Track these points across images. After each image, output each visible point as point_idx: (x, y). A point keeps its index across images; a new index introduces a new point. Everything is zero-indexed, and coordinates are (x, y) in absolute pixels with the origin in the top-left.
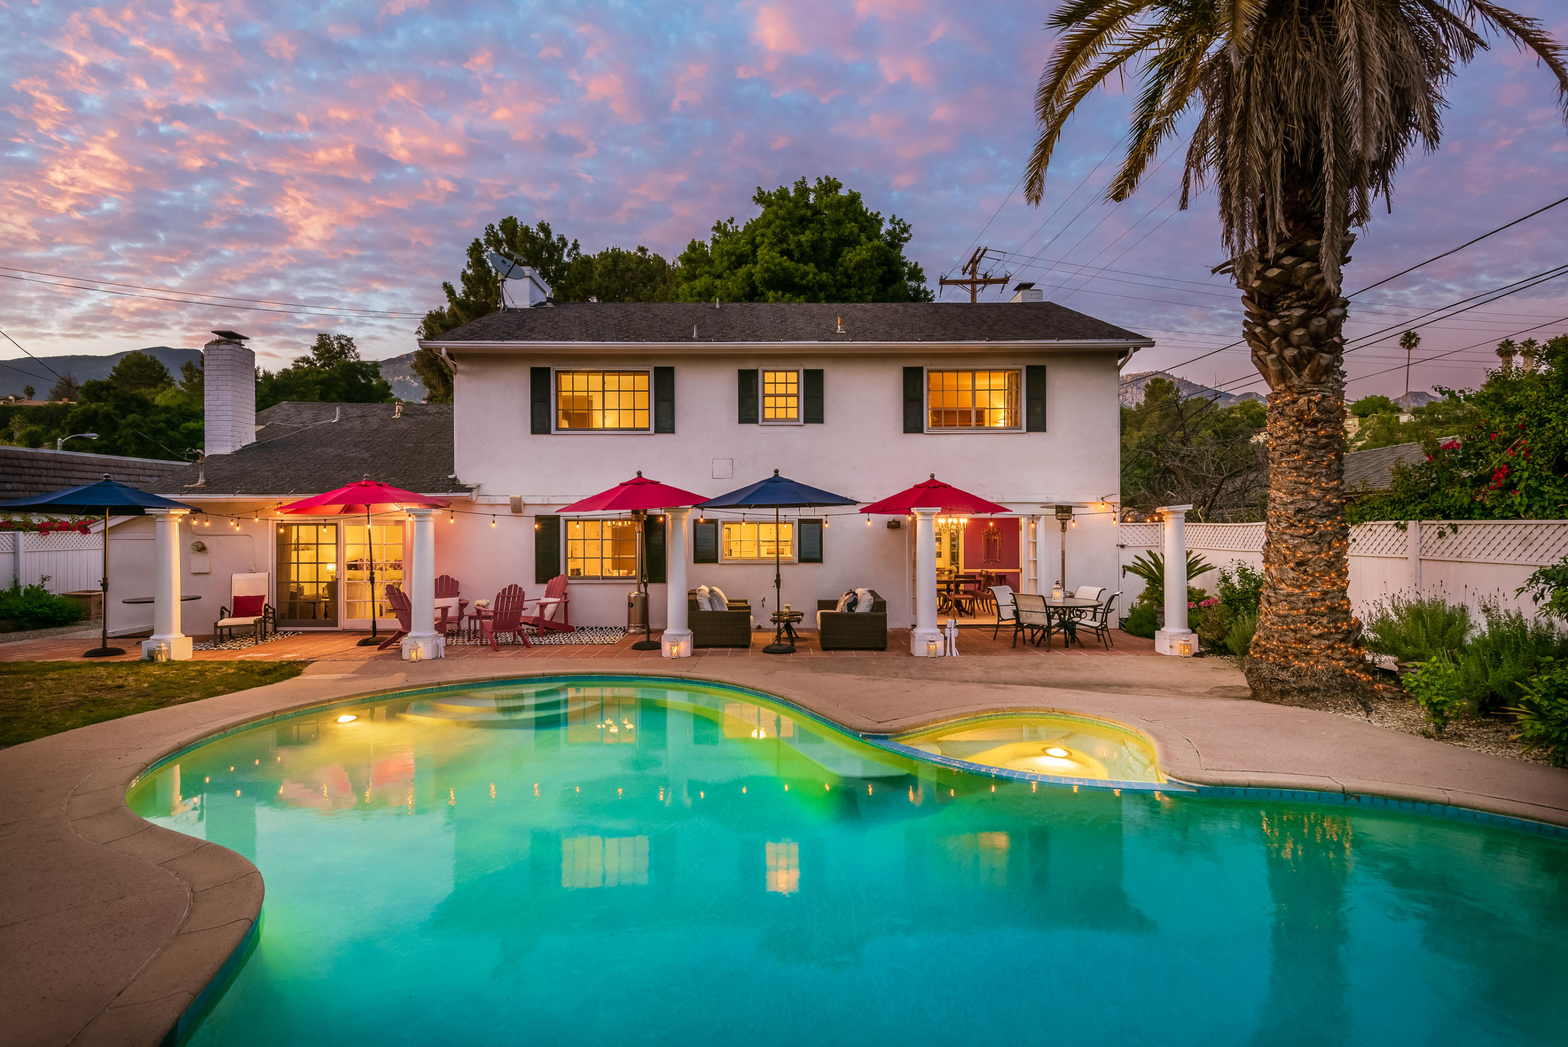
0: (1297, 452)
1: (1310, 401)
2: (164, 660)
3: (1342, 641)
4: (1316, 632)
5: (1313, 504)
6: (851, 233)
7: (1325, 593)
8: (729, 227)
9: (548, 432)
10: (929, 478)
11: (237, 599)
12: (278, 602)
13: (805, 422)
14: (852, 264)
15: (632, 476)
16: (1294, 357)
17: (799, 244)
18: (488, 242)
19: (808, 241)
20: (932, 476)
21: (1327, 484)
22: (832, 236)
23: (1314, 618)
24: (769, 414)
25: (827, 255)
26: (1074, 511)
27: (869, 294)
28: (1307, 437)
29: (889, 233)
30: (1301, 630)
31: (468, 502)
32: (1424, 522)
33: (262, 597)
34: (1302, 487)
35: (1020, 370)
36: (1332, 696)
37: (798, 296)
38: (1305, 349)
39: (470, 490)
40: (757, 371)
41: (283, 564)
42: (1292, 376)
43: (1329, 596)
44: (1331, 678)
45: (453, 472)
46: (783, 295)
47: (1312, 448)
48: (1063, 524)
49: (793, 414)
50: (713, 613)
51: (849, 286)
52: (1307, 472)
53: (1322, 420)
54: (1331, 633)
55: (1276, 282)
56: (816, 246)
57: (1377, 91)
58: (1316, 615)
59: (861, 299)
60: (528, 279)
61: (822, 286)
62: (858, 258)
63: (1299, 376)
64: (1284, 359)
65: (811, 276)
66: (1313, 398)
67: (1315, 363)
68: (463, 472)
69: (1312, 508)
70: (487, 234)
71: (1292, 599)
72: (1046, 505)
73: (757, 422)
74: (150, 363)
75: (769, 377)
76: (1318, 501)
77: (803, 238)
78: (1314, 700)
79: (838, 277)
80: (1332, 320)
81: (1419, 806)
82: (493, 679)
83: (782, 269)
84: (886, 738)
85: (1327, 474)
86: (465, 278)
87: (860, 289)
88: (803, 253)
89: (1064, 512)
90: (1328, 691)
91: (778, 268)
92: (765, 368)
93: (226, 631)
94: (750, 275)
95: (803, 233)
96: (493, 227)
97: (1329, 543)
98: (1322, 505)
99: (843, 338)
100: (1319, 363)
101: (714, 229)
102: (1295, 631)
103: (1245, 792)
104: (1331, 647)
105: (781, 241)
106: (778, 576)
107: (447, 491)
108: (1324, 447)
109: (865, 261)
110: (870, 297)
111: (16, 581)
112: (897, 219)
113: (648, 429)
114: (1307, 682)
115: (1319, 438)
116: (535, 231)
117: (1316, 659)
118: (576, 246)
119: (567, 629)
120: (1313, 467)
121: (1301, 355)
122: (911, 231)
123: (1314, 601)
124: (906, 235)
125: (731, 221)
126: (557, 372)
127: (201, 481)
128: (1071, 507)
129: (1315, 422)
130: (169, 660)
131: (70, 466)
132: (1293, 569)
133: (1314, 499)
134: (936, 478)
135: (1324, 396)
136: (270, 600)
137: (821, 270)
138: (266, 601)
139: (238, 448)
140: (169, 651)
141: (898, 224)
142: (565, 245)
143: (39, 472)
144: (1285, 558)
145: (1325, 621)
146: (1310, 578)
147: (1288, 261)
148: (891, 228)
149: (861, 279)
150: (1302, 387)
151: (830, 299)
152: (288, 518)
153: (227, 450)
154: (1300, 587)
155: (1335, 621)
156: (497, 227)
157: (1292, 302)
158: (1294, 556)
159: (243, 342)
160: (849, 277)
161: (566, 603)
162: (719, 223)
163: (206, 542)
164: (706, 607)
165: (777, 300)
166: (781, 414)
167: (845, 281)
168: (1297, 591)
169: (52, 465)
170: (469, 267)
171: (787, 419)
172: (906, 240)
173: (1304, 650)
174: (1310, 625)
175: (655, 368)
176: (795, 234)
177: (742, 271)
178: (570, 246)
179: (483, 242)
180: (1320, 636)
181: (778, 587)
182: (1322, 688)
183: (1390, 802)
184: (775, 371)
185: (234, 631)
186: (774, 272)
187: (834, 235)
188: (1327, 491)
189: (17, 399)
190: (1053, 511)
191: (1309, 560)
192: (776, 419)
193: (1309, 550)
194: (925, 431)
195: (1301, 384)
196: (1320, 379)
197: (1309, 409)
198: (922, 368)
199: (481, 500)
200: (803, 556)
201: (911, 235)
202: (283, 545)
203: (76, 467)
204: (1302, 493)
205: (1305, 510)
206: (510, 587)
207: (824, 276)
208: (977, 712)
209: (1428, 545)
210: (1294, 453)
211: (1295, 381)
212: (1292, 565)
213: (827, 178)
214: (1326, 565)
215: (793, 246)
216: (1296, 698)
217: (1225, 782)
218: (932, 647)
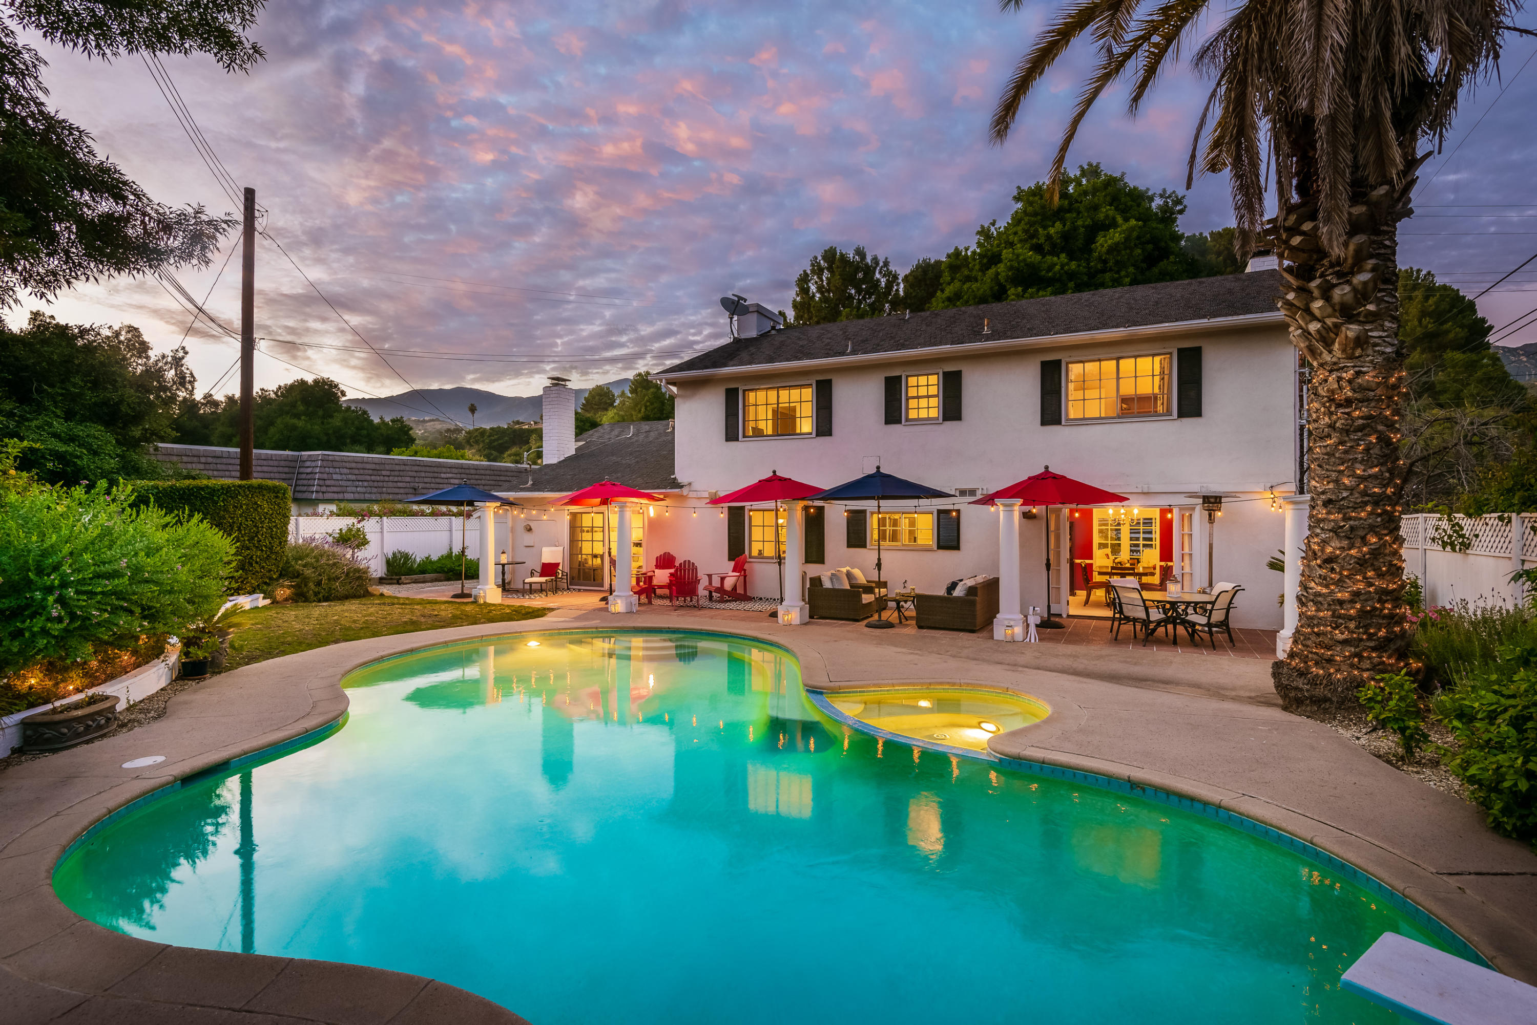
0: (1329, 436)
1: (1339, 379)
2: (482, 602)
3: (1374, 649)
4: (1340, 637)
5: (1345, 494)
6: (1107, 216)
7: (1357, 594)
8: (992, 229)
9: (737, 439)
10: (1043, 470)
11: (544, 564)
12: (570, 568)
13: (944, 420)
14: (1104, 250)
15: (767, 474)
16: (1318, 331)
17: (1049, 237)
18: (813, 271)
19: (1057, 233)
20: (1047, 467)
21: (1364, 471)
22: (1087, 223)
23: (1341, 621)
24: (913, 414)
25: (1080, 243)
26: (1223, 500)
27: (1127, 276)
28: (1339, 418)
29: (1159, 207)
30: (1325, 634)
31: (682, 497)
32: (1523, 515)
33: (558, 564)
34: (1334, 475)
35: (1171, 354)
36: (1346, 709)
37: (1044, 289)
38: (1329, 322)
39: (682, 487)
40: (900, 377)
41: (574, 541)
42: (1321, 353)
43: (1362, 597)
44: (1347, 689)
45: (674, 474)
46: (1024, 291)
47: (1346, 431)
48: (1210, 515)
49: (934, 413)
50: (834, 590)
51: (1103, 271)
52: (1339, 458)
53: (1356, 399)
54: (1361, 640)
55: (1303, 251)
56: (1066, 236)
57: (1332, 37)
58: (1343, 619)
59: (1116, 283)
60: (755, 315)
61: (1072, 275)
62: (1110, 242)
63: (1330, 352)
64: (1310, 334)
65: (1058, 267)
66: (1344, 375)
67: (1343, 336)
68: (681, 475)
69: (1343, 498)
70: (813, 265)
71: (1320, 599)
72: (1192, 495)
73: (900, 422)
74: (606, 393)
75: (912, 381)
76: (1351, 490)
77: (1052, 231)
78: (1326, 711)
79: (1092, 264)
80: (1360, 287)
81: (1196, 804)
82: (634, 627)
83: (1027, 265)
84: (821, 693)
85: (1363, 460)
86: (795, 305)
87: (1118, 272)
88: (1054, 245)
89: (1212, 502)
90: (1343, 703)
91: (1022, 264)
92: (908, 373)
93: (527, 587)
94: (998, 274)
95: (1053, 226)
96: (816, 258)
97: (1363, 538)
98: (1357, 495)
99: (988, 338)
100: (1347, 337)
101: (978, 233)
102: (1318, 635)
103: (1041, 769)
104: (1356, 655)
105: (1032, 237)
106: (879, 559)
107: (665, 488)
108: (1361, 429)
109: (1117, 244)
110: (1127, 280)
111: (451, 549)
112: (1168, 193)
113: (811, 434)
114: (1320, 691)
115: (1353, 420)
116: (851, 256)
117: (1337, 667)
118: (886, 264)
119: (746, 598)
120: (1346, 452)
121: (1327, 329)
122: (1185, 202)
123: (1341, 603)
124: (1178, 208)
125: (993, 224)
126: (744, 391)
127: (530, 483)
128: (1220, 497)
129: (1348, 402)
130: (485, 602)
131: (499, 473)
132: (1320, 566)
133: (1346, 488)
134: (1050, 470)
135: (1358, 373)
136: (564, 568)
137: (1071, 258)
138: (560, 567)
139: (562, 458)
140: (485, 597)
141: (1169, 197)
142: (877, 264)
143: (481, 477)
144: (1315, 554)
145: (1352, 625)
146: (1338, 577)
147: (1307, 226)
148: (1161, 203)
149: (1117, 263)
150: (1335, 364)
151: (1079, 288)
152: (574, 508)
153: (554, 461)
154: (1327, 586)
155: (1367, 627)
156: (820, 258)
157: (1326, 270)
158: (1323, 551)
159: (567, 383)
160: (1105, 262)
161: (745, 576)
162: (982, 227)
163: (533, 525)
164: (827, 584)
165: (1019, 297)
166: (923, 414)
167: (1099, 266)
168: (1325, 591)
169: (488, 472)
170: (798, 295)
171: (928, 419)
172: (1181, 212)
173: (1326, 657)
174: (1335, 629)
175: (817, 381)
176: (1045, 228)
177: (992, 271)
178: (881, 264)
179: (809, 272)
180: (1345, 642)
181: (879, 569)
182: (1335, 699)
183: (1172, 797)
184: (918, 376)
185: (534, 586)
186: (1018, 269)
187: (1089, 222)
188: (1363, 479)
189: (536, 423)
190: (1200, 501)
191: (1338, 557)
192: (918, 419)
193: (1339, 545)
194: (1063, 423)
195: (1334, 360)
196: (1353, 353)
197: (1340, 388)
198: (1060, 360)
199: (692, 495)
200: (941, 543)
201: (1185, 207)
202: (575, 527)
203: (502, 473)
204: (1333, 481)
205: (1336, 501)
206: (685, 562)
207: (1073, 265)
208: (930, 684)
209: (1528, 543)
210: (1327, 437)
211: (1327, 357)
212: (1319, 561)
213: (1090, 165)
214: (1355, 563)
215: (1042, 240)
216: (1309, 709)
217: (1046, 760)
218: (1009, 632)
